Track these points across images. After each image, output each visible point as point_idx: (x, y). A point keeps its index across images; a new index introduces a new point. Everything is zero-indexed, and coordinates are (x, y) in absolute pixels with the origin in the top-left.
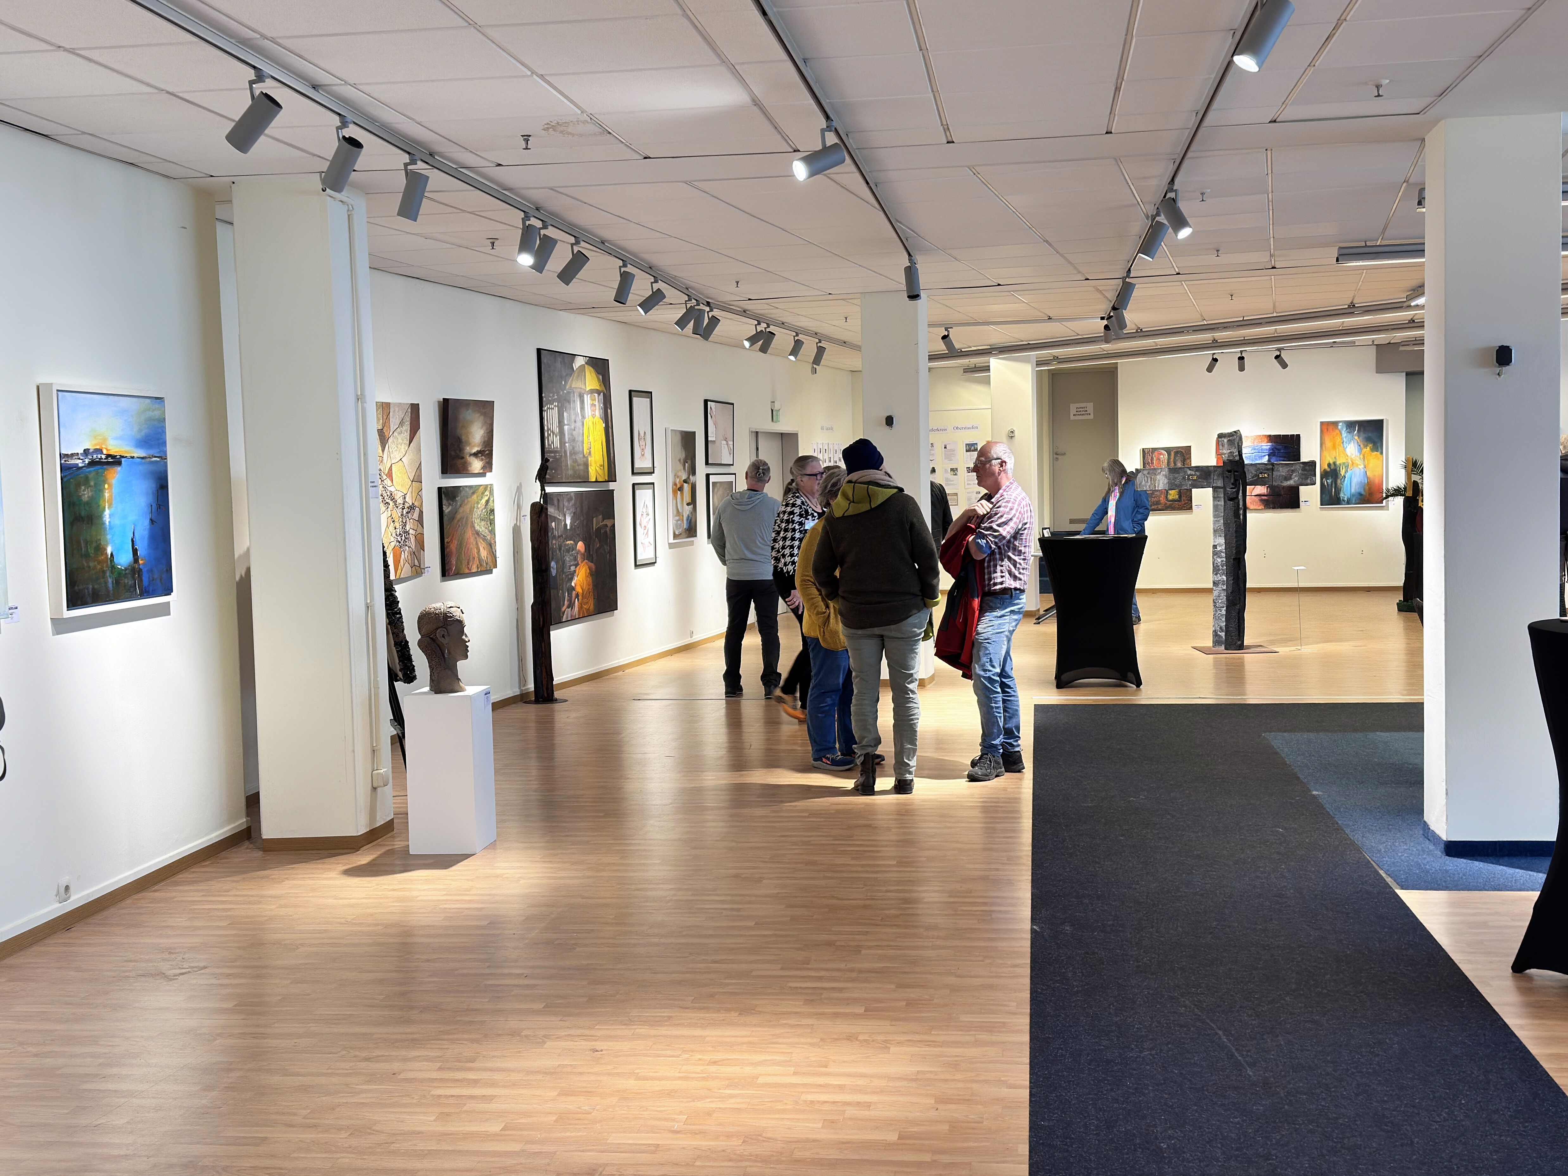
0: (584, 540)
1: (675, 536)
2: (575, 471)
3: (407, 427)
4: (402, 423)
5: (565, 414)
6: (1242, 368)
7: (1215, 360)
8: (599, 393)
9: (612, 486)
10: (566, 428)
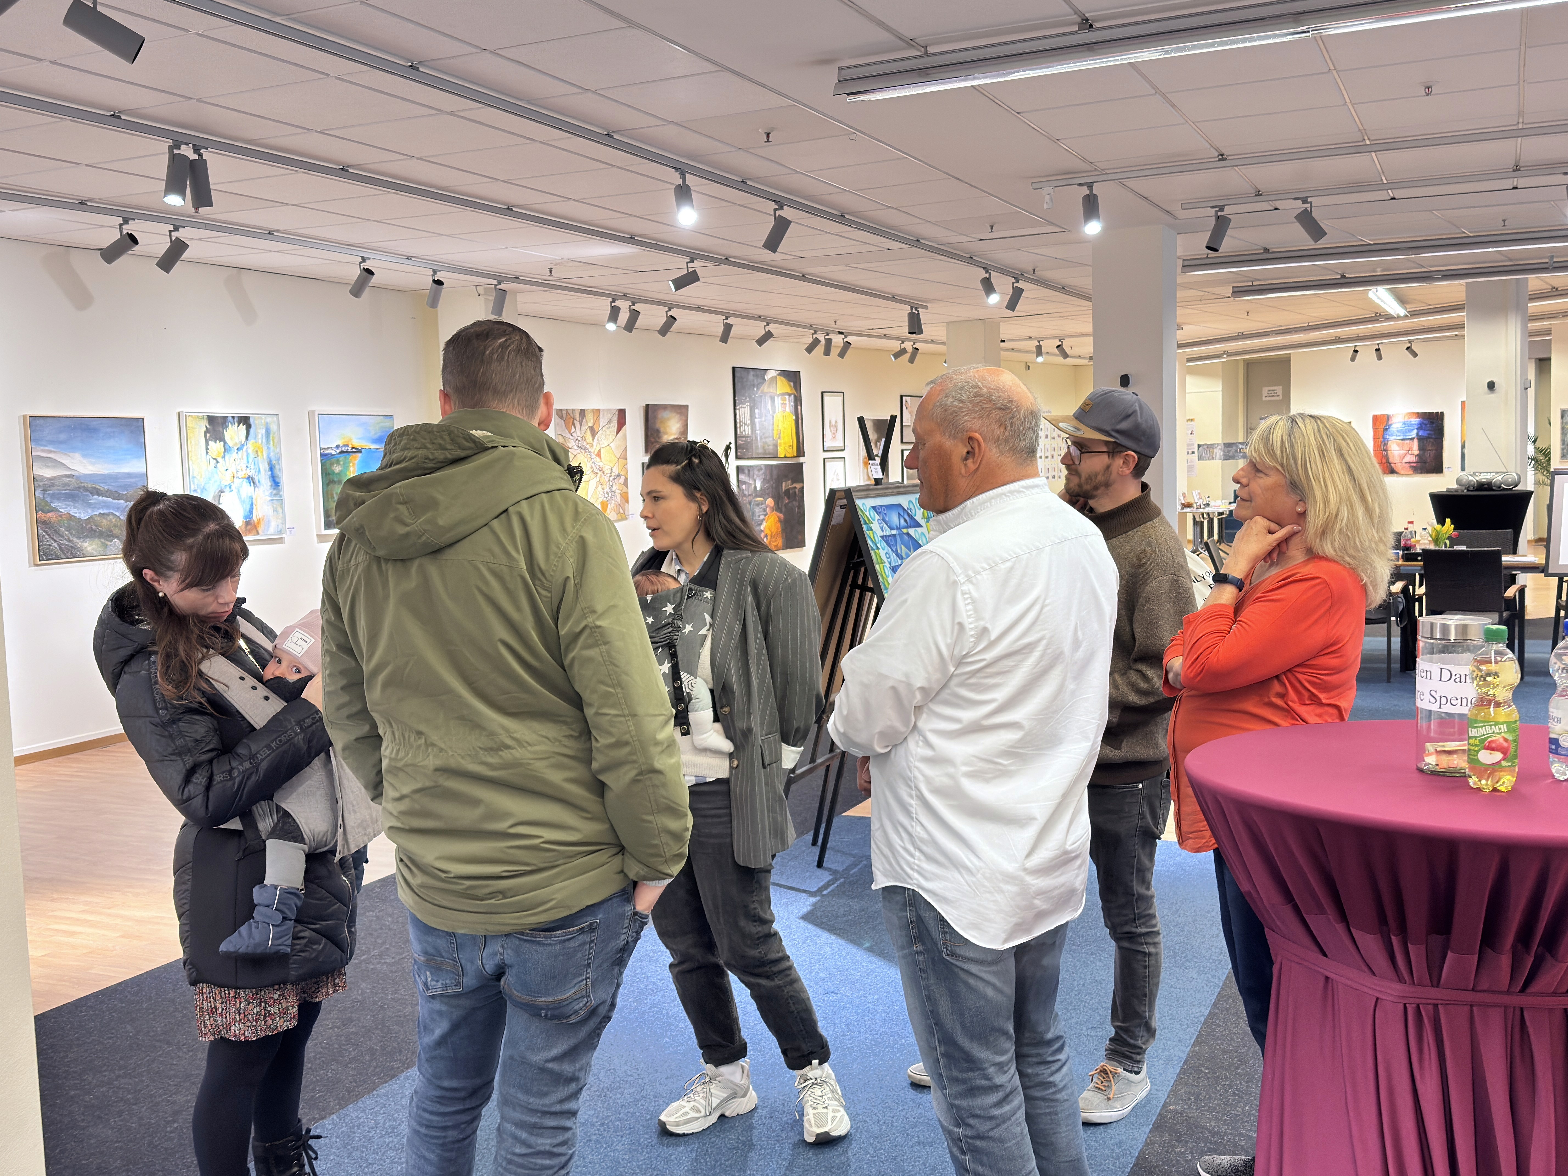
0: (772, 497)
2: (765, 450)
3: (615, 424)
4: (610, 421)
5: (757, 411)
6: (1380, 358)
7: (1356, 351)
8: (790, 395)
9: (801, 460)
10: (757, 420)
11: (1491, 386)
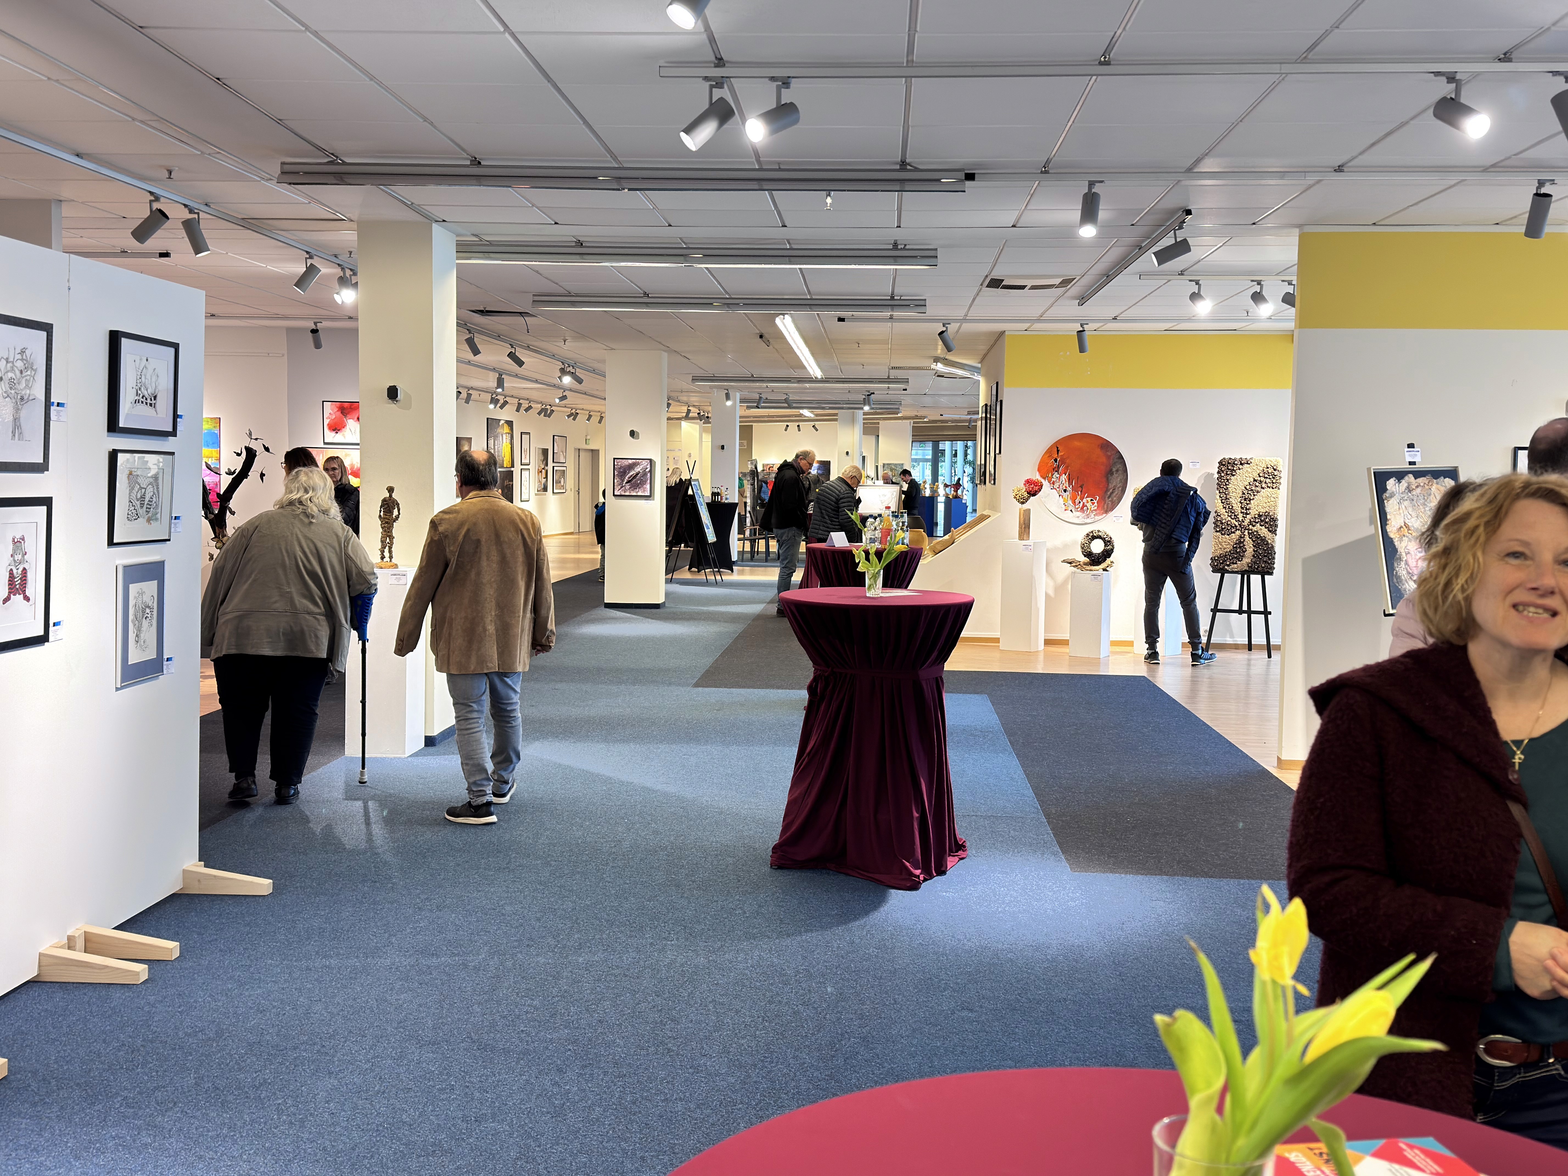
0: (501, 489)
1: (538, 491)
5: (496, 441)
6: (799, 430)
7: (788, 426)
8: (508, 433)
9: (512, 469)
10: (496, 446)
11: (847, 453)
